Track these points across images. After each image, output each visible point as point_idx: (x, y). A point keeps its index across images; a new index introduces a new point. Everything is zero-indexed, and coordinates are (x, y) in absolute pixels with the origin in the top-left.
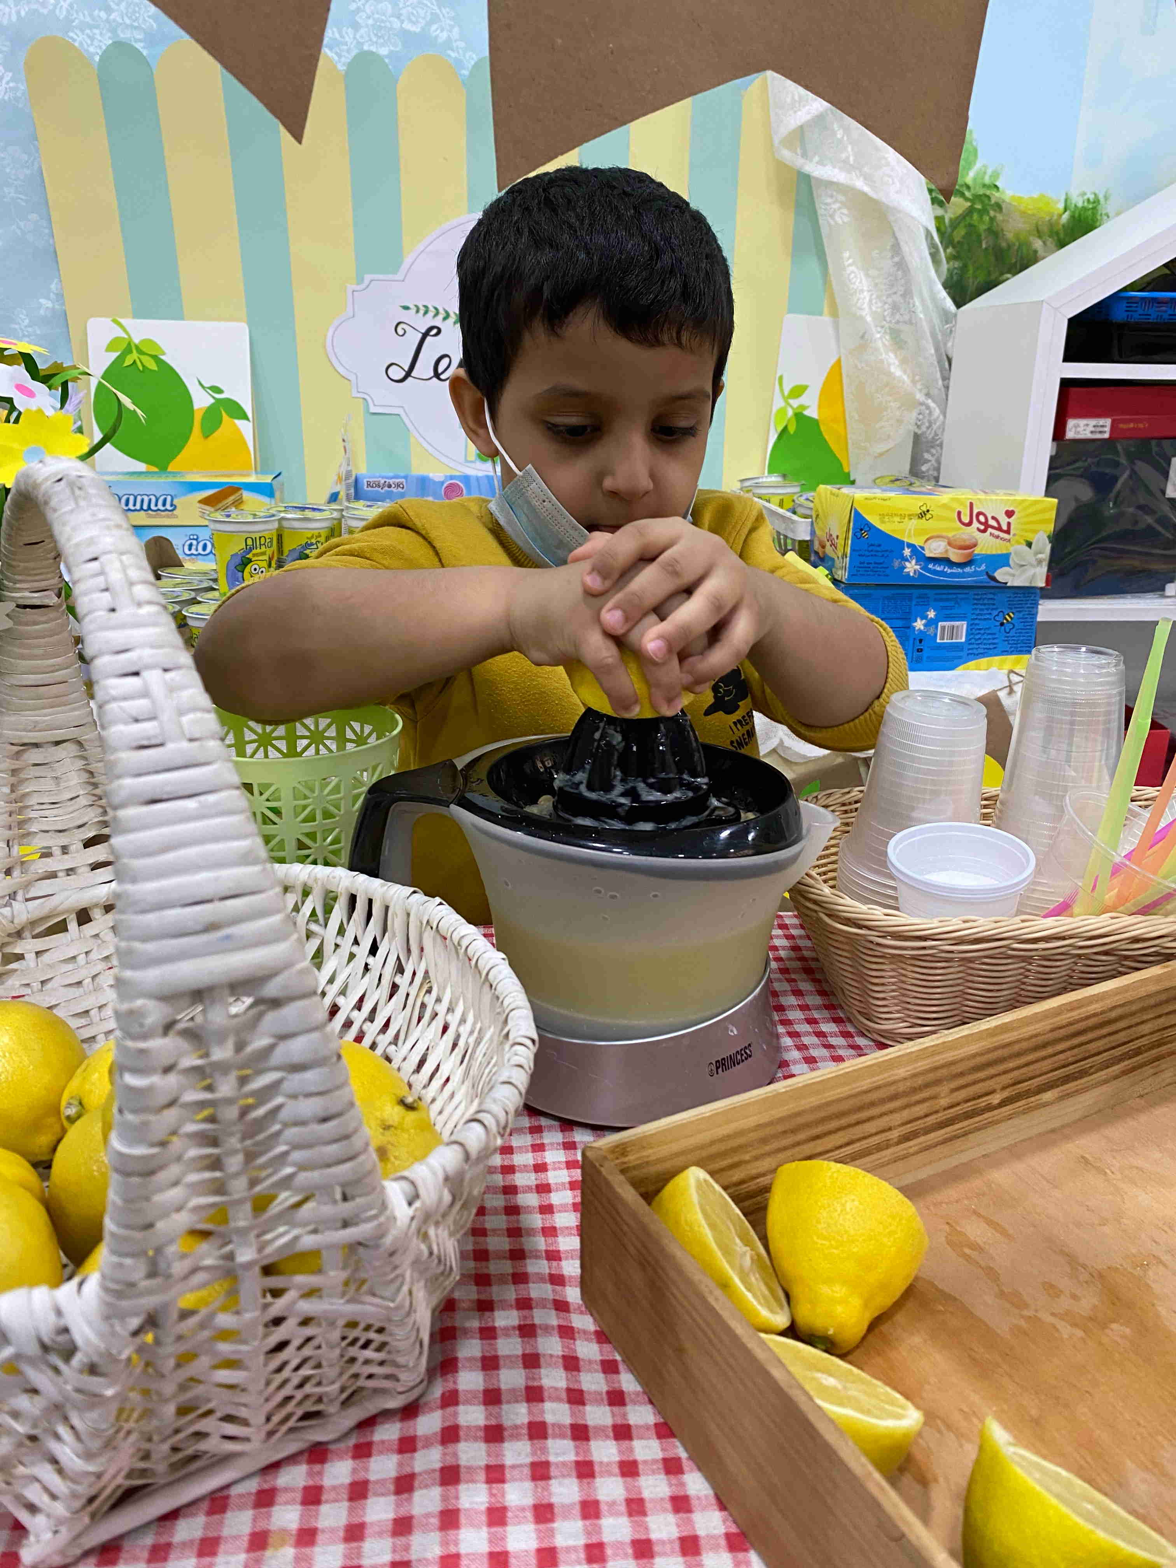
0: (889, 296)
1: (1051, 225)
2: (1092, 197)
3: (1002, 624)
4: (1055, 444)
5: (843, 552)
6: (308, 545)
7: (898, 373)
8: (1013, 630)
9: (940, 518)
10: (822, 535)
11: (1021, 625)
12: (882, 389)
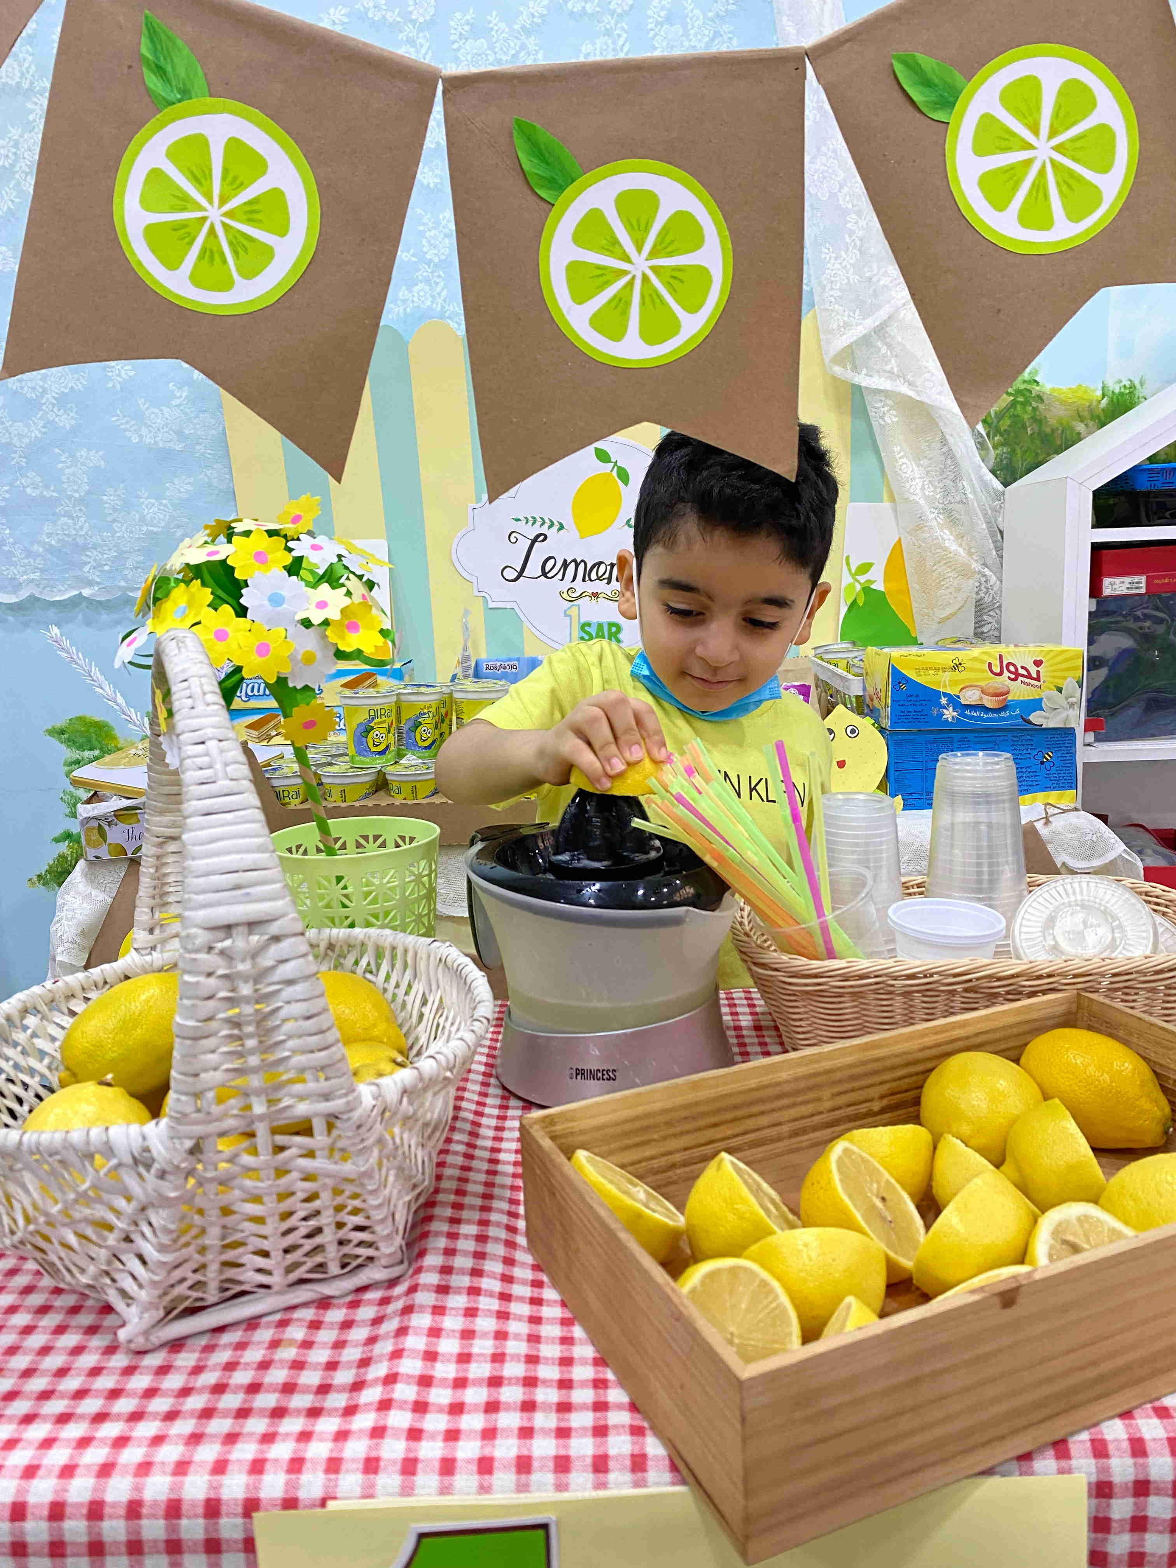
0: (941, 481)
1: (1090, 409)
2: (1128, 384)
3: (1042, 763)
4: (1094, 601)
5: (885, 704)
6: (422, 715)
7: (954, 547)
8: (1053, 770)
9: (972, 670)
10: (870, 690)
11: (1061, 764)
12: (939, 561)
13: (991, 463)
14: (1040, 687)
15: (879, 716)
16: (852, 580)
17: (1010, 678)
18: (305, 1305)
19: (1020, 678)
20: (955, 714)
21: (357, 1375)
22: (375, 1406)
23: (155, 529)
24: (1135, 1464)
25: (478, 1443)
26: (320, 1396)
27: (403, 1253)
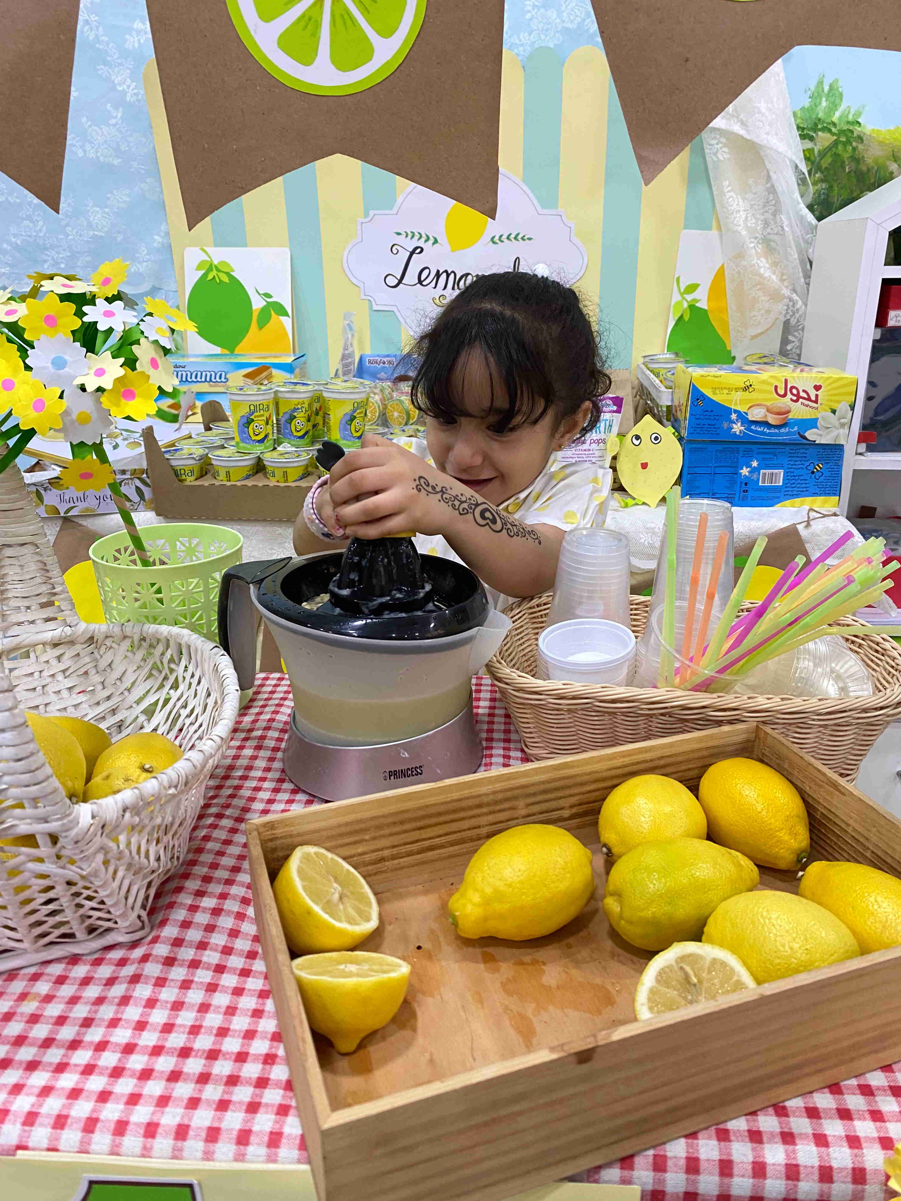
0: (763, 214)
3: (813, 473)
4: (879, 331)
5: (685, 416)
6: (295, 410)
7: (767, 274)
8: (823, 477)
9: (761, 391)
10: (676, 402)
11: (829, 474)
12: (756, 285)
13: (809, 199)
14: (817, 408)
15: (680, 426)
16: (680, 298)
17: (791, 400)
18: (58, 960)
19: (801, 400)
20: (743, 428)
21: (78, 1034)
22: (81, 1069)
23: (101, 234)
24: (687, 1179)
25: (152, 1109)
26: (42, 1050)
27: (143, 922)
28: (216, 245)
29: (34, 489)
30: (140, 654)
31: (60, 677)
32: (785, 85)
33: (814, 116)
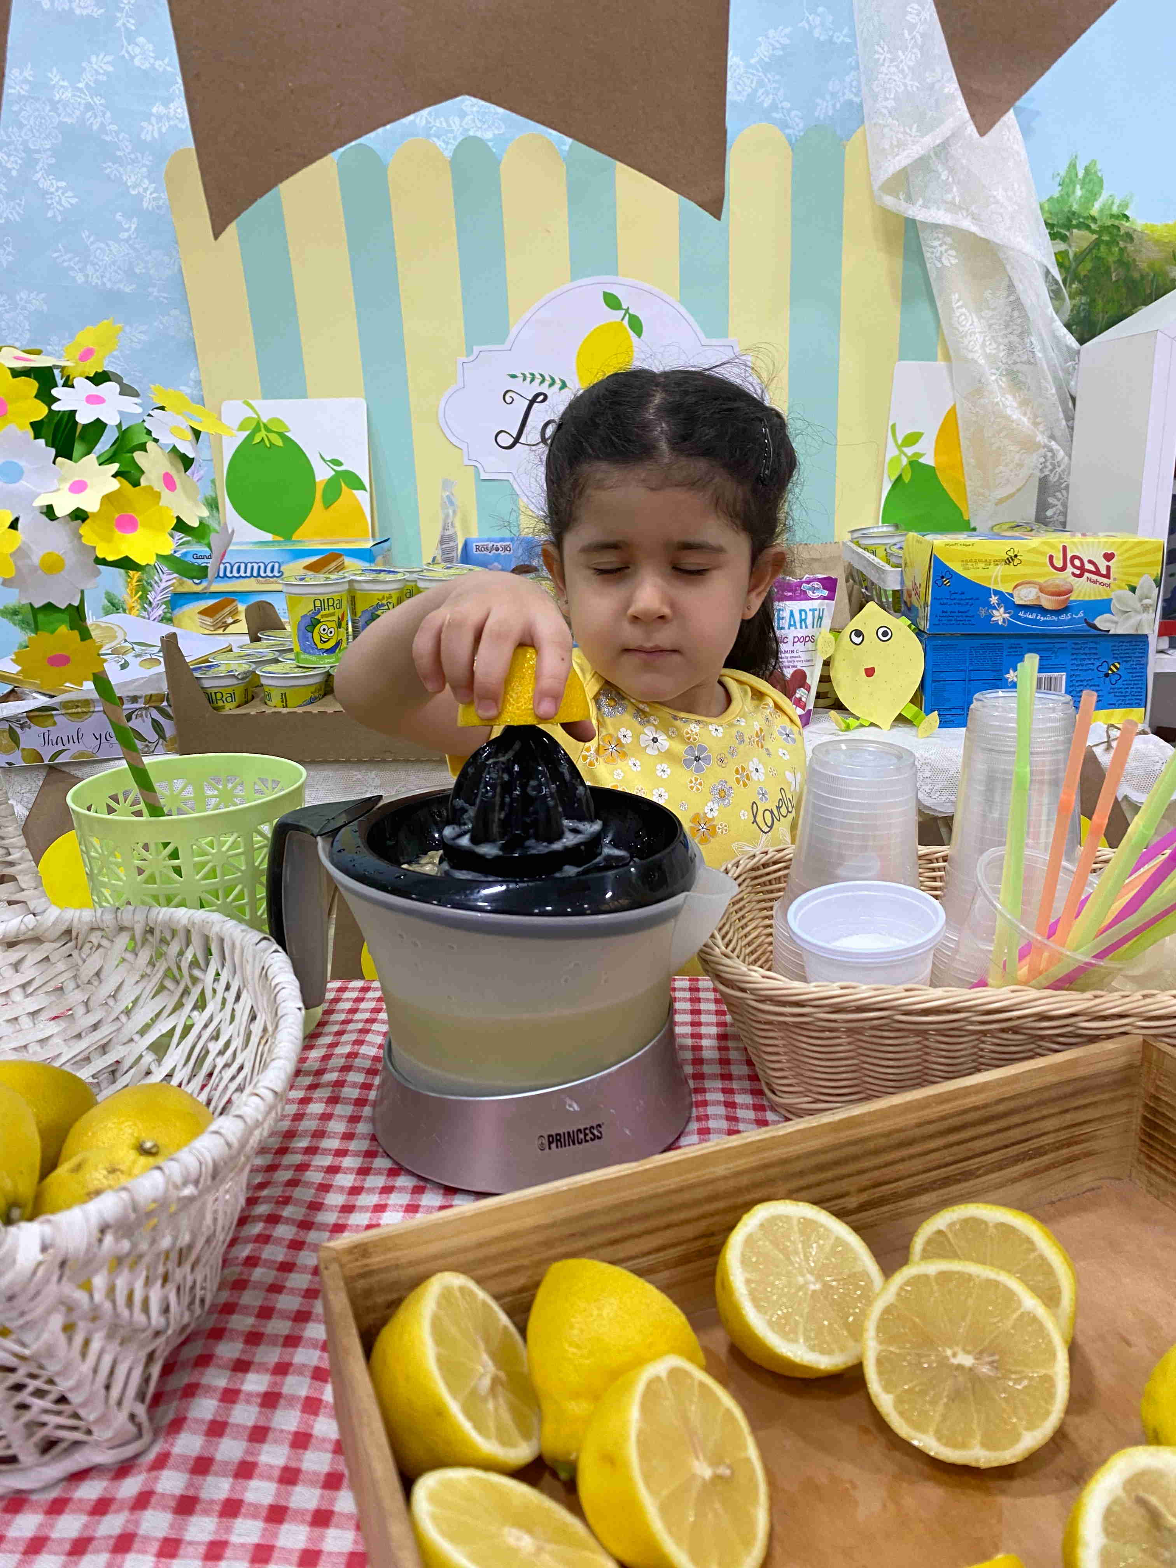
0: (1006, 336)
3: (1107, 675)
5: (924, 602)
6: (379, 606)
7: (1016, 415)
8: (1120, 682)
9: (1030, 564)
10: (909, 584)
11: (1129, 676)
12: (999, 432)
13: (1067, 316)
14: (1109, 585)
15: (917, 616)
16: (897, 453)
17: (1074, 574)
19: (1086, 575)
20: (1007, 616)
27: (139, 1426)
28: (265, 397)
29: (6, 726)
30: (145, 955)
31: (18, 995)
32: (1027, 168)
33: (1066, 209)
